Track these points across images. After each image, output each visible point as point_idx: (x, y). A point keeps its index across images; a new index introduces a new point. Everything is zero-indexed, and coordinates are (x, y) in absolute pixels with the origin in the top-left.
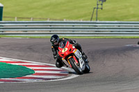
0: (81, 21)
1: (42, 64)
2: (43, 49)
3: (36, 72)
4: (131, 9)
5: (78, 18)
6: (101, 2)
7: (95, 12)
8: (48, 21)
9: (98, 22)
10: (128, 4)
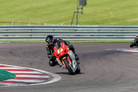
0: (62, 25)
1: (22, 68)
2: (24, 53)
3: (17, 76)
4: (111, 13)
5: (58, 22)
6: (81, 6)
7: (75, 17)
8: (29, 25)
9: (78, 26)
10: (107, 8)
